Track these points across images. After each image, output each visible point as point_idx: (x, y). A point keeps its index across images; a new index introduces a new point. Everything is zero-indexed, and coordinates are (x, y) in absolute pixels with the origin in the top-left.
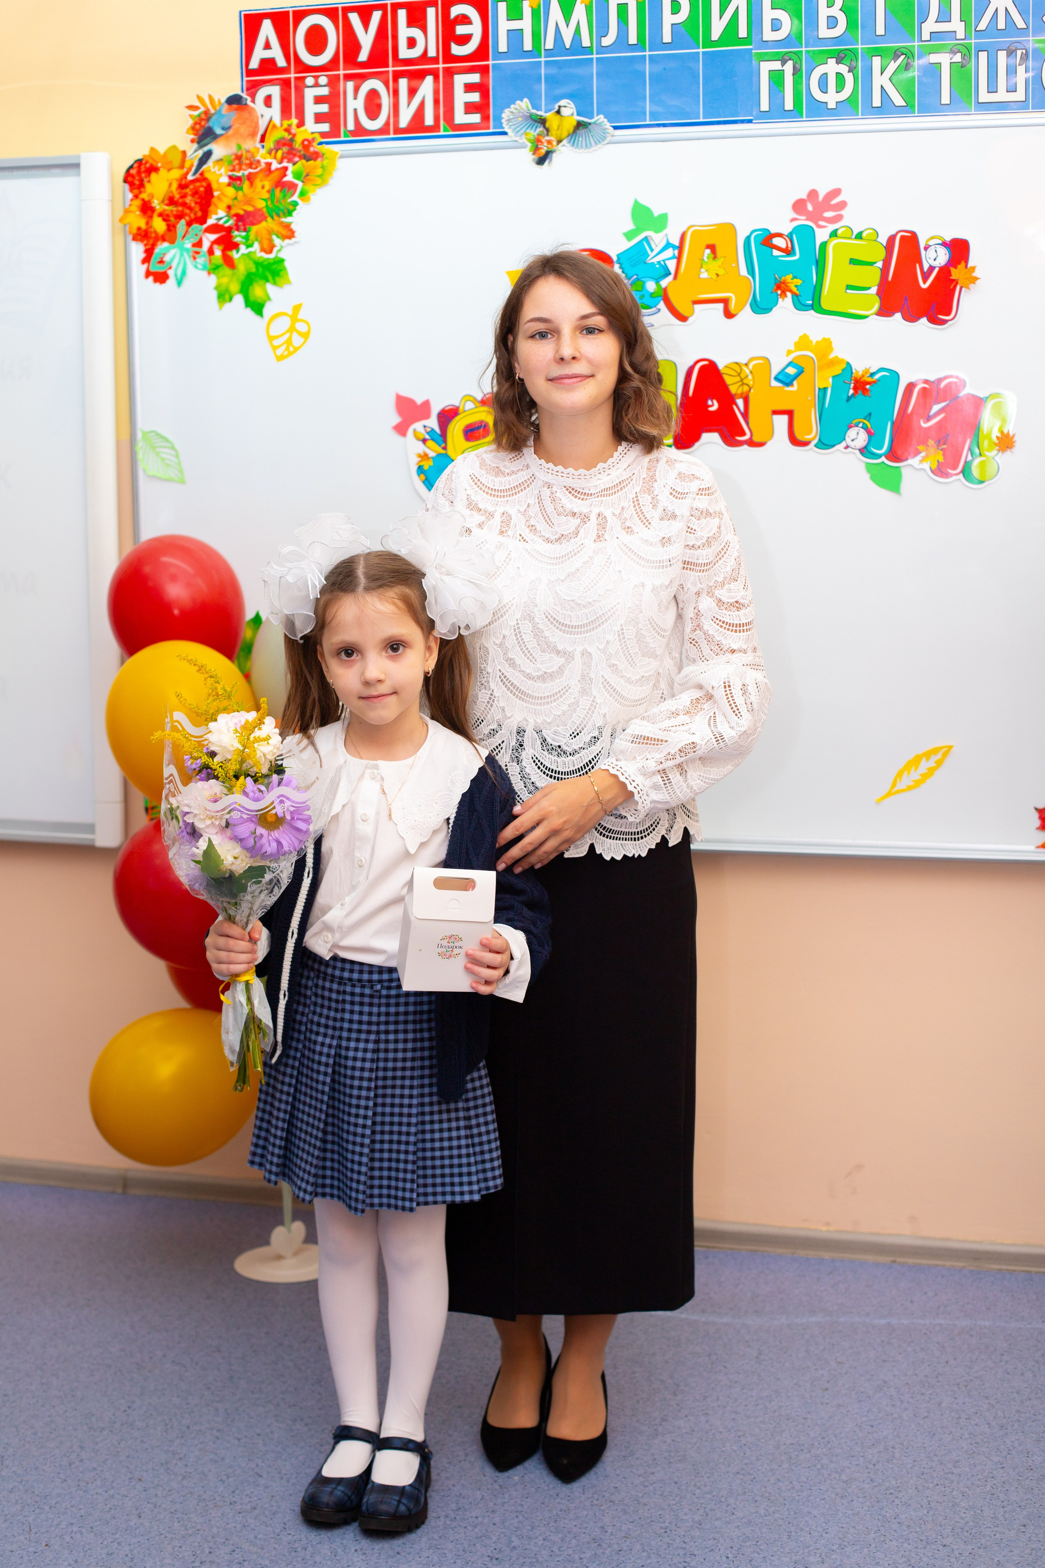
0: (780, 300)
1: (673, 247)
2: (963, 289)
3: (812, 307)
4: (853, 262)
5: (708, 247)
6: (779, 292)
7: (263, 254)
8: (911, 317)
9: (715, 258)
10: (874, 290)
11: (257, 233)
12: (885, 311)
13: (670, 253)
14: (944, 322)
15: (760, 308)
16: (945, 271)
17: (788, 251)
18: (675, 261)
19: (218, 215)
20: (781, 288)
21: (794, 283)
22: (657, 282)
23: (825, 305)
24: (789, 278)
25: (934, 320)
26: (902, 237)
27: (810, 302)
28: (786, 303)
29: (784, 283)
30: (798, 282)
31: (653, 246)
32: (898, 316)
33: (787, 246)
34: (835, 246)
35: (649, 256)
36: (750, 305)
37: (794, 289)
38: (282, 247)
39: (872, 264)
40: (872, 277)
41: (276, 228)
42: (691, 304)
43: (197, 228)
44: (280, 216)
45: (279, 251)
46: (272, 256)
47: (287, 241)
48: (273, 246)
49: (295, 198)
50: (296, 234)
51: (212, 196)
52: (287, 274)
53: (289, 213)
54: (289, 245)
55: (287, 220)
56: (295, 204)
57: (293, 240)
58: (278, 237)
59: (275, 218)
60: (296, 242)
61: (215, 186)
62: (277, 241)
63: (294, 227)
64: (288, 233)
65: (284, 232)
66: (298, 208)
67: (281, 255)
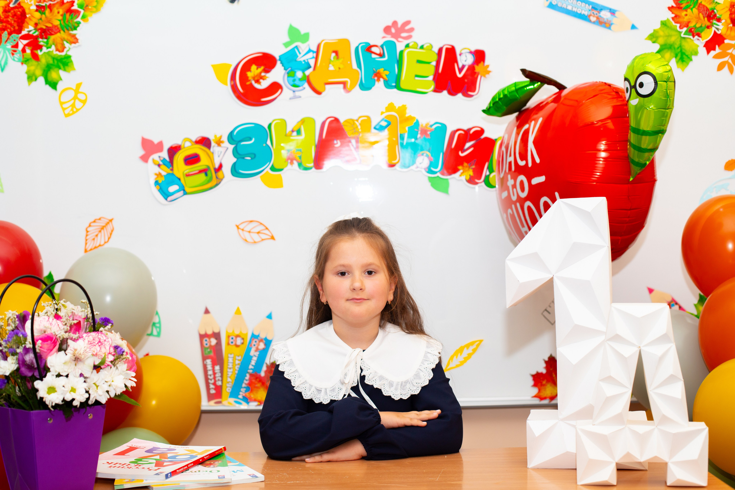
0: (377, 83)
1: (313, 52)
2: (483, 78)
3: (395, 87)
4: (418, 62)
5: (334, 52)
6: (376, 78)
7: (58, 53)
8: (453, 92)
9: (338, 58)
10: (431, 78)
11: (54, 40)
12: (438, 89)
13: (311, 55)
14: (471, 96)
15: (365, 87)
16: (472, 68)
17: (381, 55)
18: (314, 60)
19: (29, 29)
20: (378, 75)
21: (385, 73)
22: (303, 72)
23: (403, 85)
24: (381, 70)
25: (466, 95)
26: (447, 49)
27: (394, 84)
28: (380, 85)
29: (379, 73)
30: (387, 73)
31: (301, 51)
32: (445, 92)
33: (380, 53)
34: (409, 53)
35: (298, 57)
36: (359, 86)
37: (385, 77)
38: (70, 48)
39: (429, 63)
40: (430, 71)
41: (67, 37)
42: (323, 85)
43: (15, 36)
44: (68, 30)
45: (68, 51)
46: (63, 54)
47: (73, 45)
48: (64, 48)
49: (79, 19)
50: (79, 41)
51: (26, 17)
52: (73, 64)
53: (75, 28)
54: (74, 47)
55: (73, 32)
56: (78, 24)
57: (77, 44)
58: (67, 42)
59: (66, 31)
60: (79, 46)
61: (27, 11)
62: (66, 45)
63: (77, 36)
64: (74, 40)
65: (72, 40)
66: (81, 25)
67: (69, 53)
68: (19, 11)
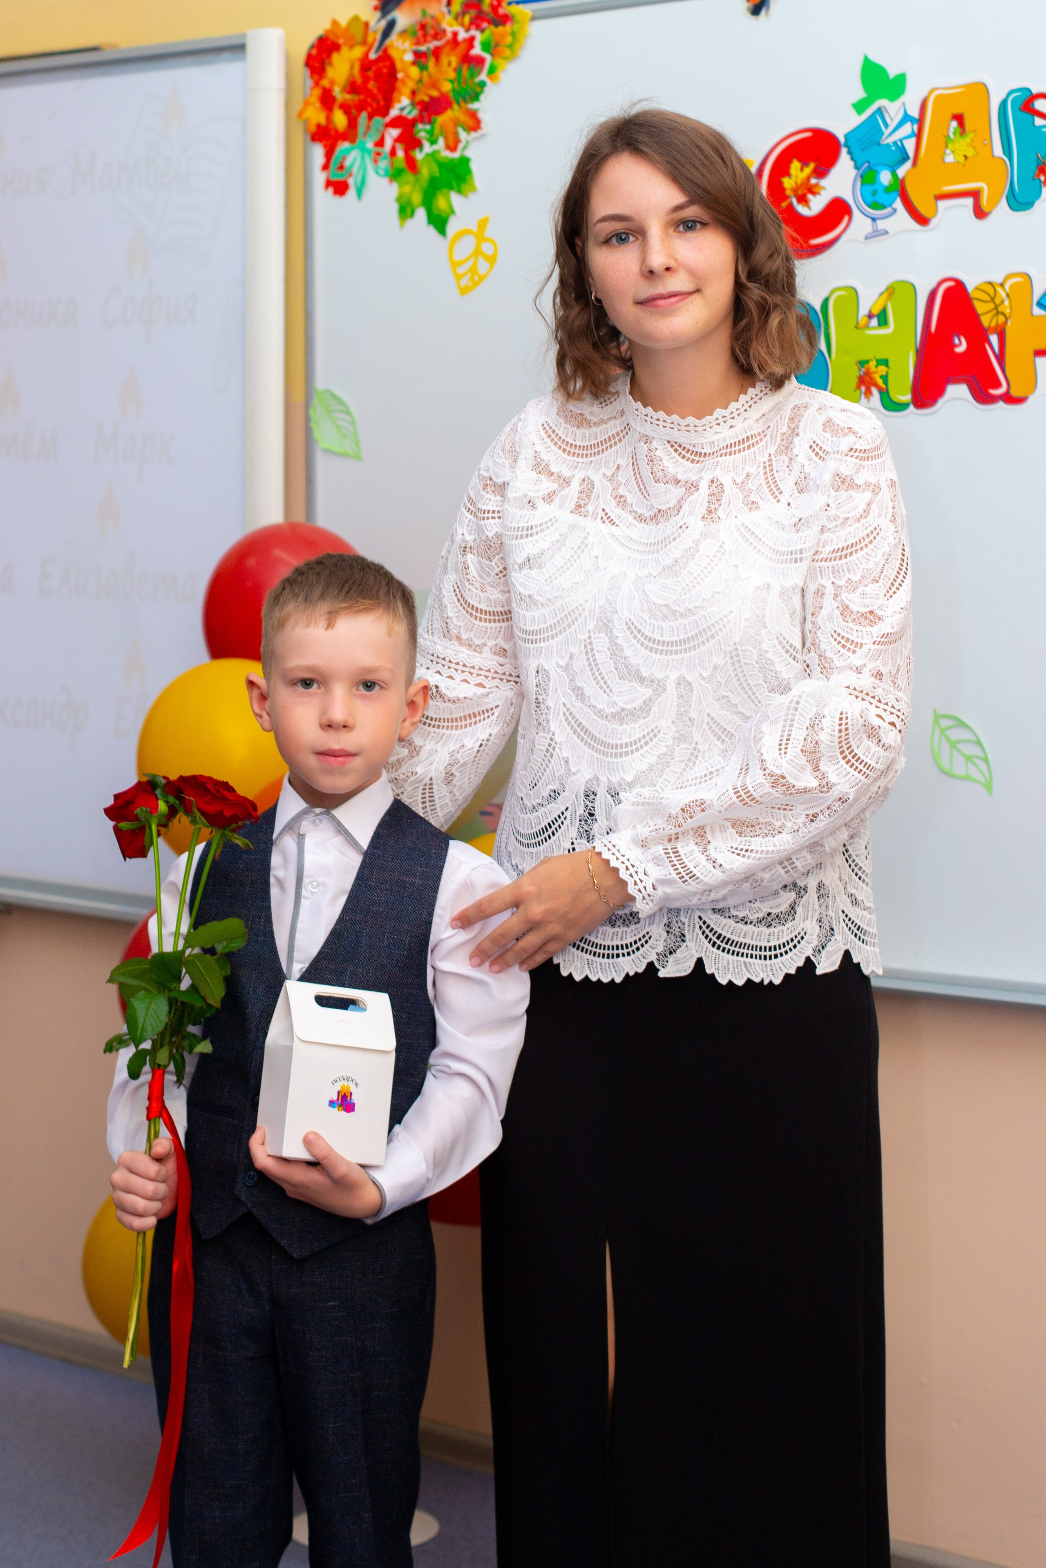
1: (912, 120)
5: (955, 117)
7: (448, 153)
9: (963, 132)
11: (442, 126)
13: (908, 128)
18: (914, 140)
19: (402, 104)
22: (893, 170)
31: (888, 120)
35: (883, 134)
38: (467, 142)
41: (462, 117)
42: (933, 199)
43: (378, 121)
44: (465, 101)
45: (465, 148)
46: (456, 155)
47: (473, 134)
48: (457, 141)
49: (483, 77)
50: (483, 125)
51: (396, 79)
52: (472, 178)
53: (475, 97)
54: (476, 139)
55: (473, 106)
56: (483, 85)
57: (480, 132)
58: (464, 129)
59: (462, 104)
60: (483, 136)
61: (399, 65)
62: (463, 135)
63: (481, 115)
64: (474, 123)
65: (470, 122)
66: (486, 89)
67: (468, 153)
68: (385, 67)
